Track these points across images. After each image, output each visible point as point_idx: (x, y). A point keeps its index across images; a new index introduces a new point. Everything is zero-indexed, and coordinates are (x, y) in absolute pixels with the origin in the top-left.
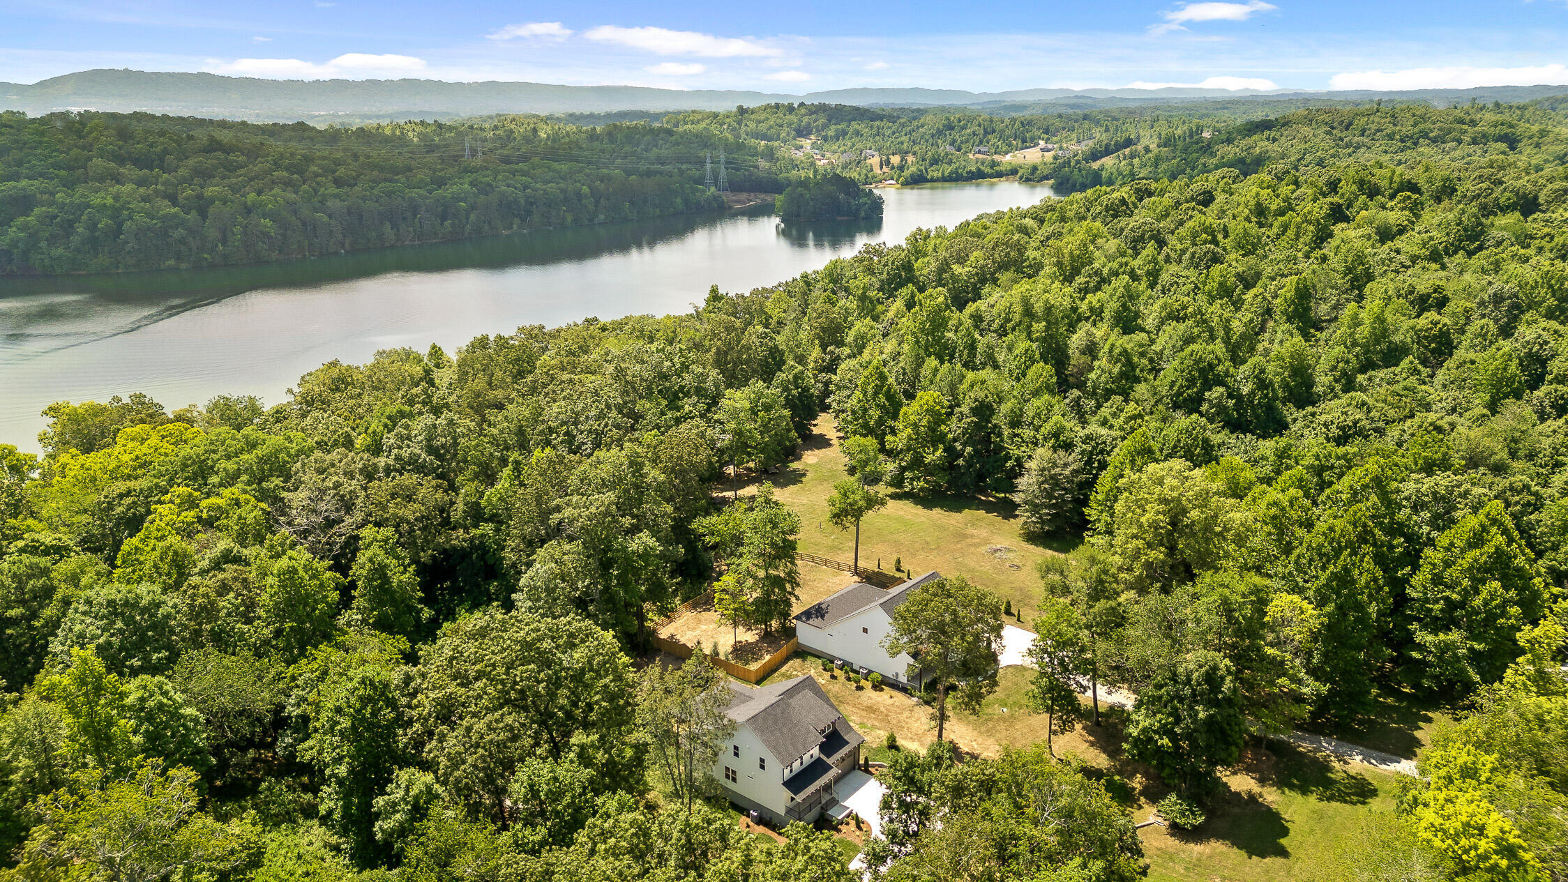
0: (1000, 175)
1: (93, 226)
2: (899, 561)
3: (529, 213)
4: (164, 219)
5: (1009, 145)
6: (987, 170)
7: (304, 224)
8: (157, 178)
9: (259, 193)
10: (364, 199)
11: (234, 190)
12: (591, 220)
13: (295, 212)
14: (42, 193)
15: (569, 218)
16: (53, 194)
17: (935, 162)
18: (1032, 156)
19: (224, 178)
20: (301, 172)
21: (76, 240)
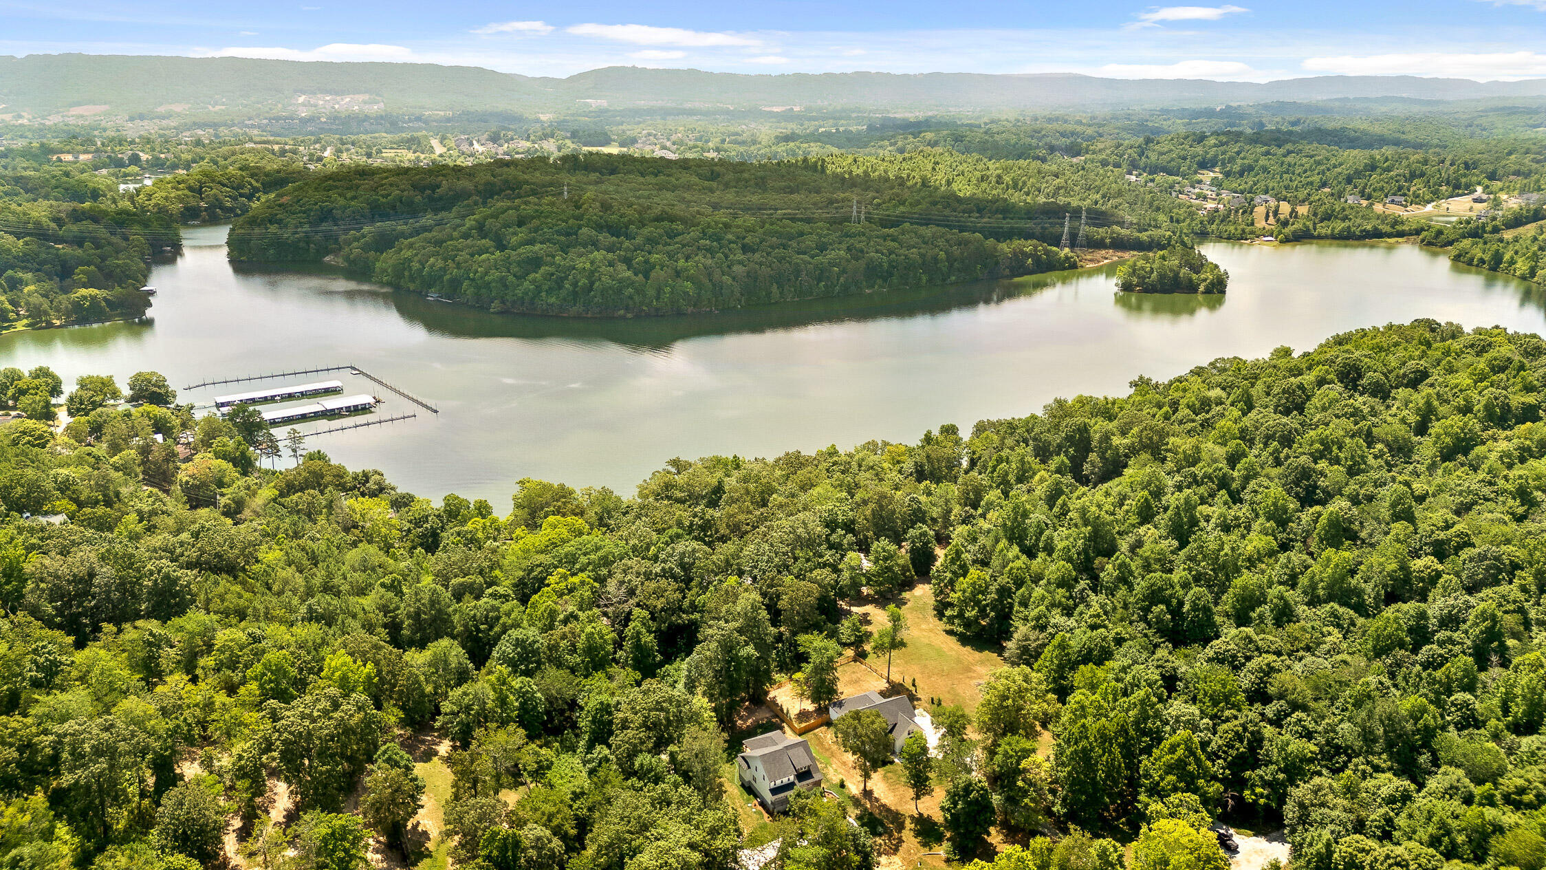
1: (575, 284)
3: (891, 275)
4: (620, 281)
5: (1435, 192)
7: (714, 285)
8: (621, 243)
9: (687, 258)
10: (761, 264)
11: (671, 256)
12: (944, 280)
13: (709, 275)
14: (547, 255)
15: (924, 278)
16: (554, 257)
17: (1327, 217)
18: (1458, 208)
19: (666, 244)
20: (719, 240)
21: (563, 293)
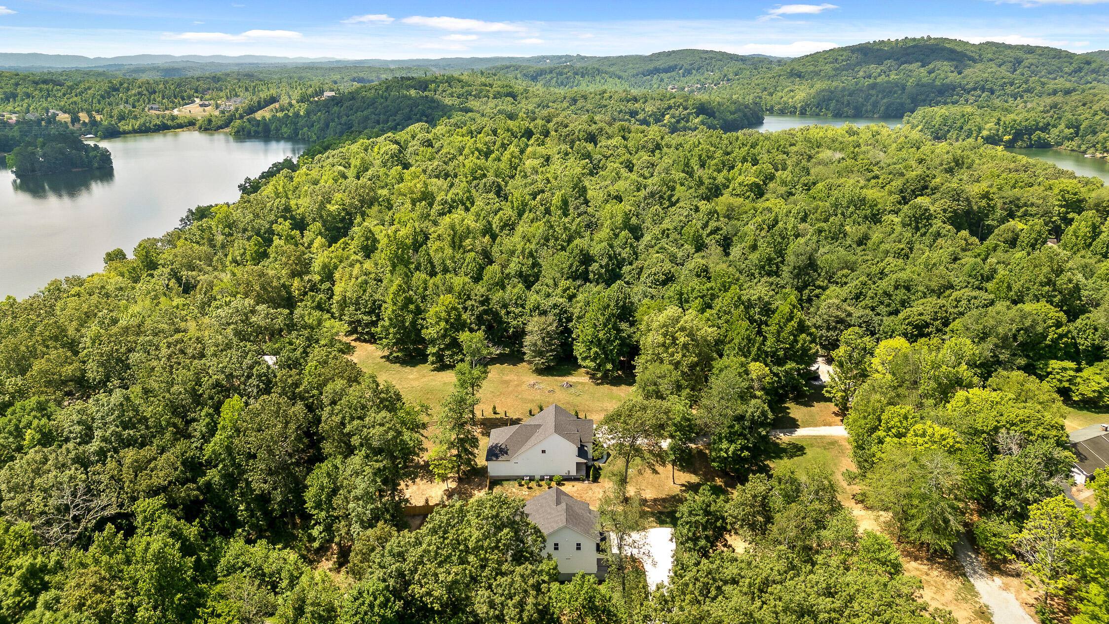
0: (180, 126)
2: (495, 408)
5: (173, 102)
6: (169, 123)
18: (194, 110)
